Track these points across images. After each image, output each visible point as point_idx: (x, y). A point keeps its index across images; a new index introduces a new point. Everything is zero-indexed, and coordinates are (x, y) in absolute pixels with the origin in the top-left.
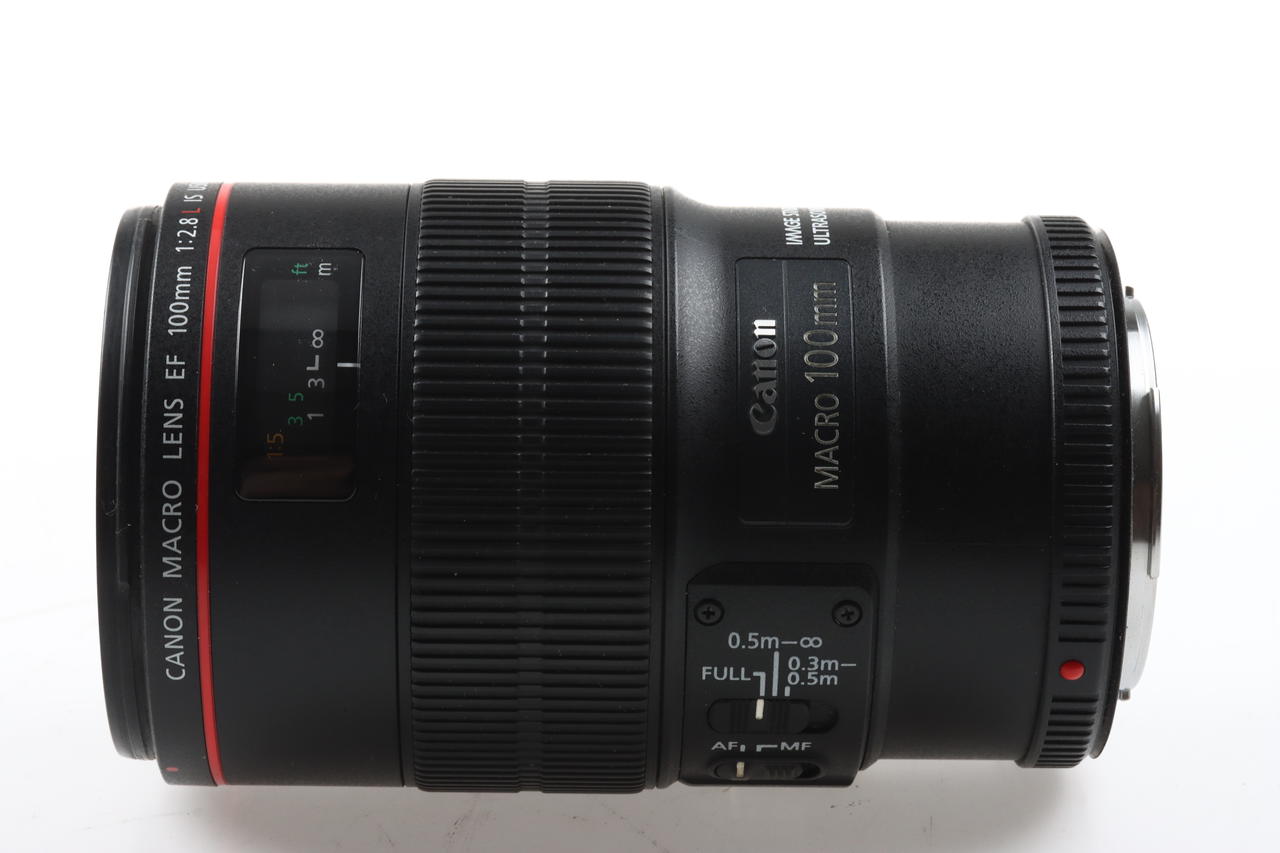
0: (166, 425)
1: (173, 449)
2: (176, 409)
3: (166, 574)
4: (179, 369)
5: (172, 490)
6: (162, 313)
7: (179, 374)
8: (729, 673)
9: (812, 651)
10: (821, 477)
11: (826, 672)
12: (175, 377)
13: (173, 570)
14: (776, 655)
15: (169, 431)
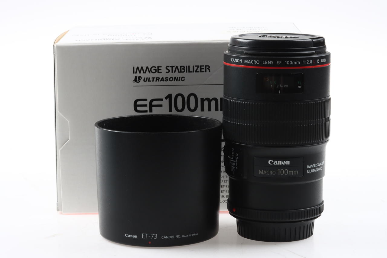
0: (269, 61)
1: (264, 62)
2: (271, 63)
3: (245, 60)
4: (279, 63)
5: (258, 62)
6: (290, 60)
7: (278, 63)
8: (233, 153)
9: (235, 167)
10: (261, 171)
11: (233, 169)
12: (277, 63)
13: (246, 61)
14: (235, 161)
15: (268, 62)
